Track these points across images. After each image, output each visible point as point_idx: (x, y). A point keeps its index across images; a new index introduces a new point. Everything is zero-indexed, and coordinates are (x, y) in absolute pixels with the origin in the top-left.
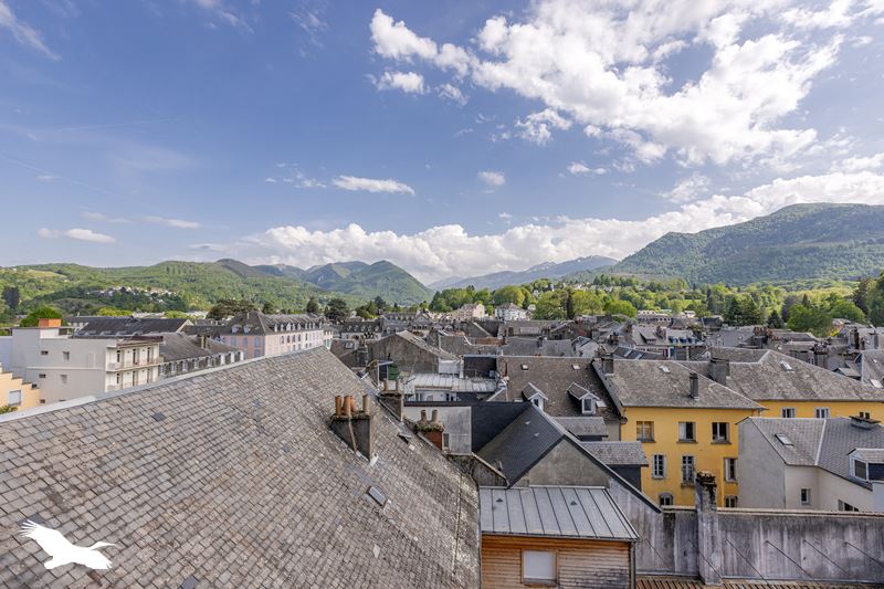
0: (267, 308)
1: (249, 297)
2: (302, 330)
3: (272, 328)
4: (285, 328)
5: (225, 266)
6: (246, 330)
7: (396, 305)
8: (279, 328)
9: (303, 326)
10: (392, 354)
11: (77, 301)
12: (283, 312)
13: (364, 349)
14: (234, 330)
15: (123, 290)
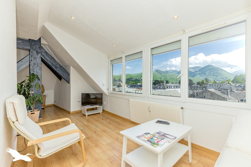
0: (167, 82)
1: (162, 80)
2: (176, 88)
3: (168, 87)
4: (171, 87)
5: (156, 72)
6: (161, 88)
7: (214, 81)
8: (169, 87)
9: (177, 87)
10: (206, 96)
11: (129, 81)
12: (172, 83)
13: (195, 94)
14: (158, 88)
15: (136, 78)
